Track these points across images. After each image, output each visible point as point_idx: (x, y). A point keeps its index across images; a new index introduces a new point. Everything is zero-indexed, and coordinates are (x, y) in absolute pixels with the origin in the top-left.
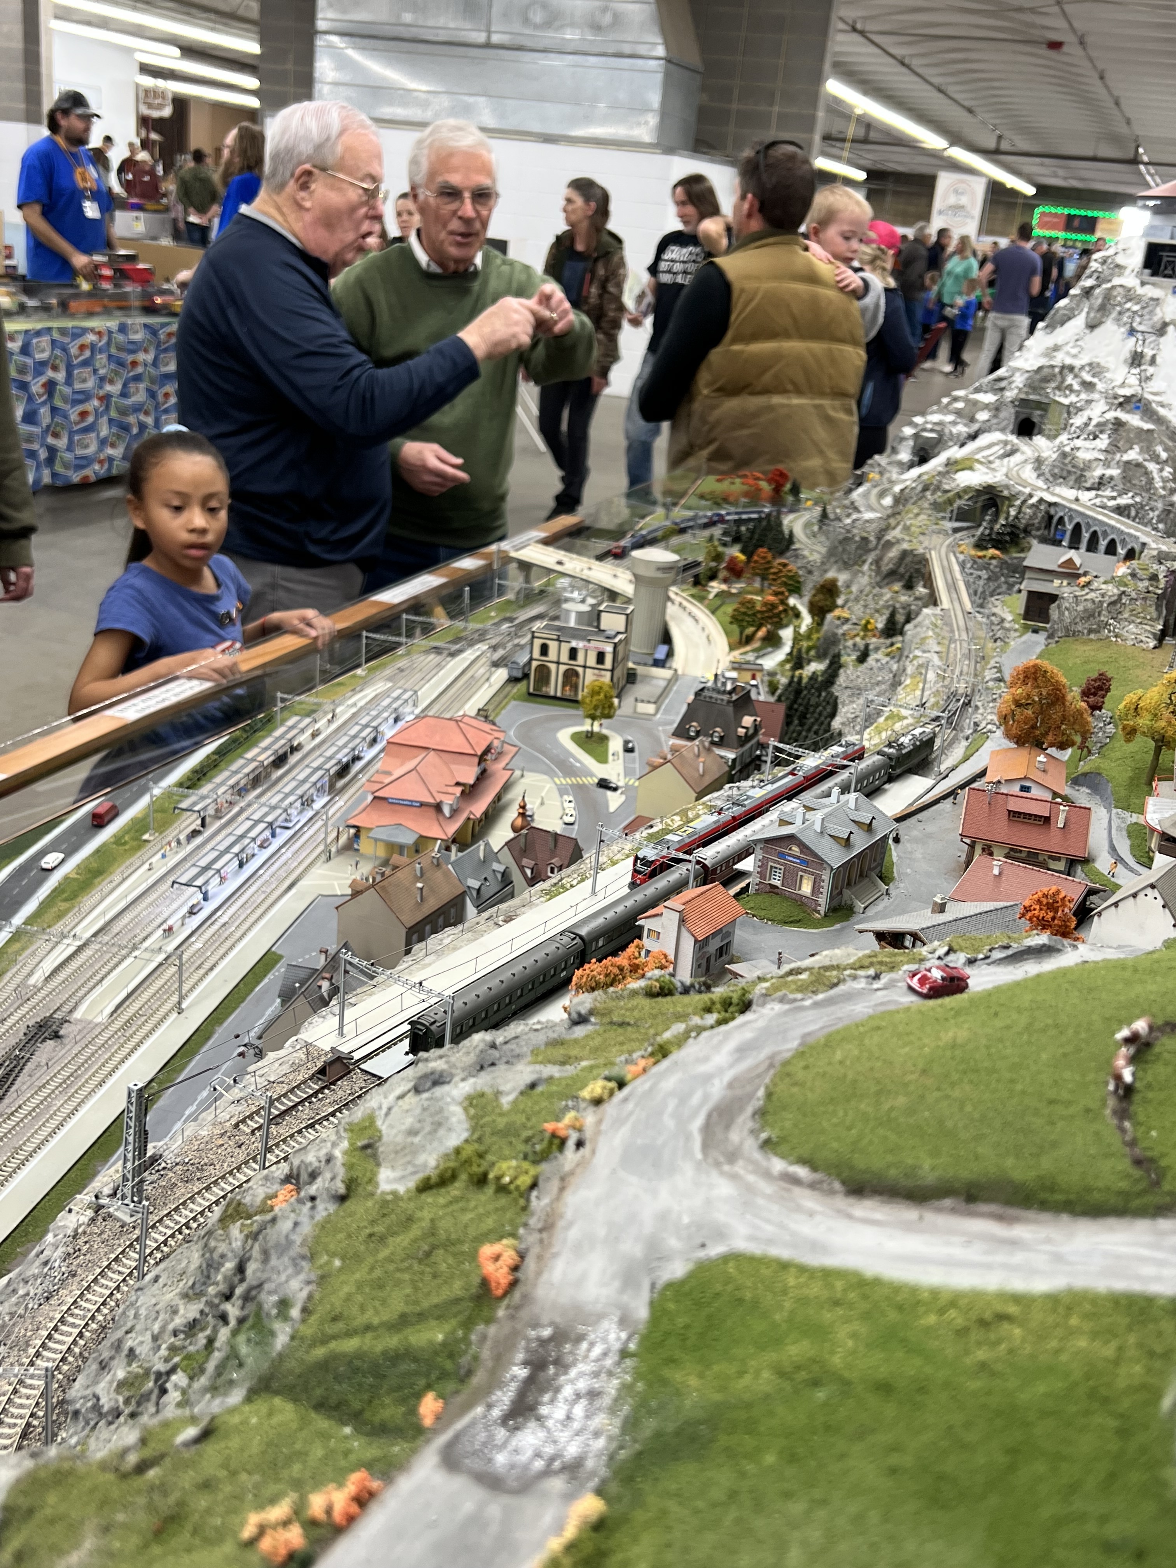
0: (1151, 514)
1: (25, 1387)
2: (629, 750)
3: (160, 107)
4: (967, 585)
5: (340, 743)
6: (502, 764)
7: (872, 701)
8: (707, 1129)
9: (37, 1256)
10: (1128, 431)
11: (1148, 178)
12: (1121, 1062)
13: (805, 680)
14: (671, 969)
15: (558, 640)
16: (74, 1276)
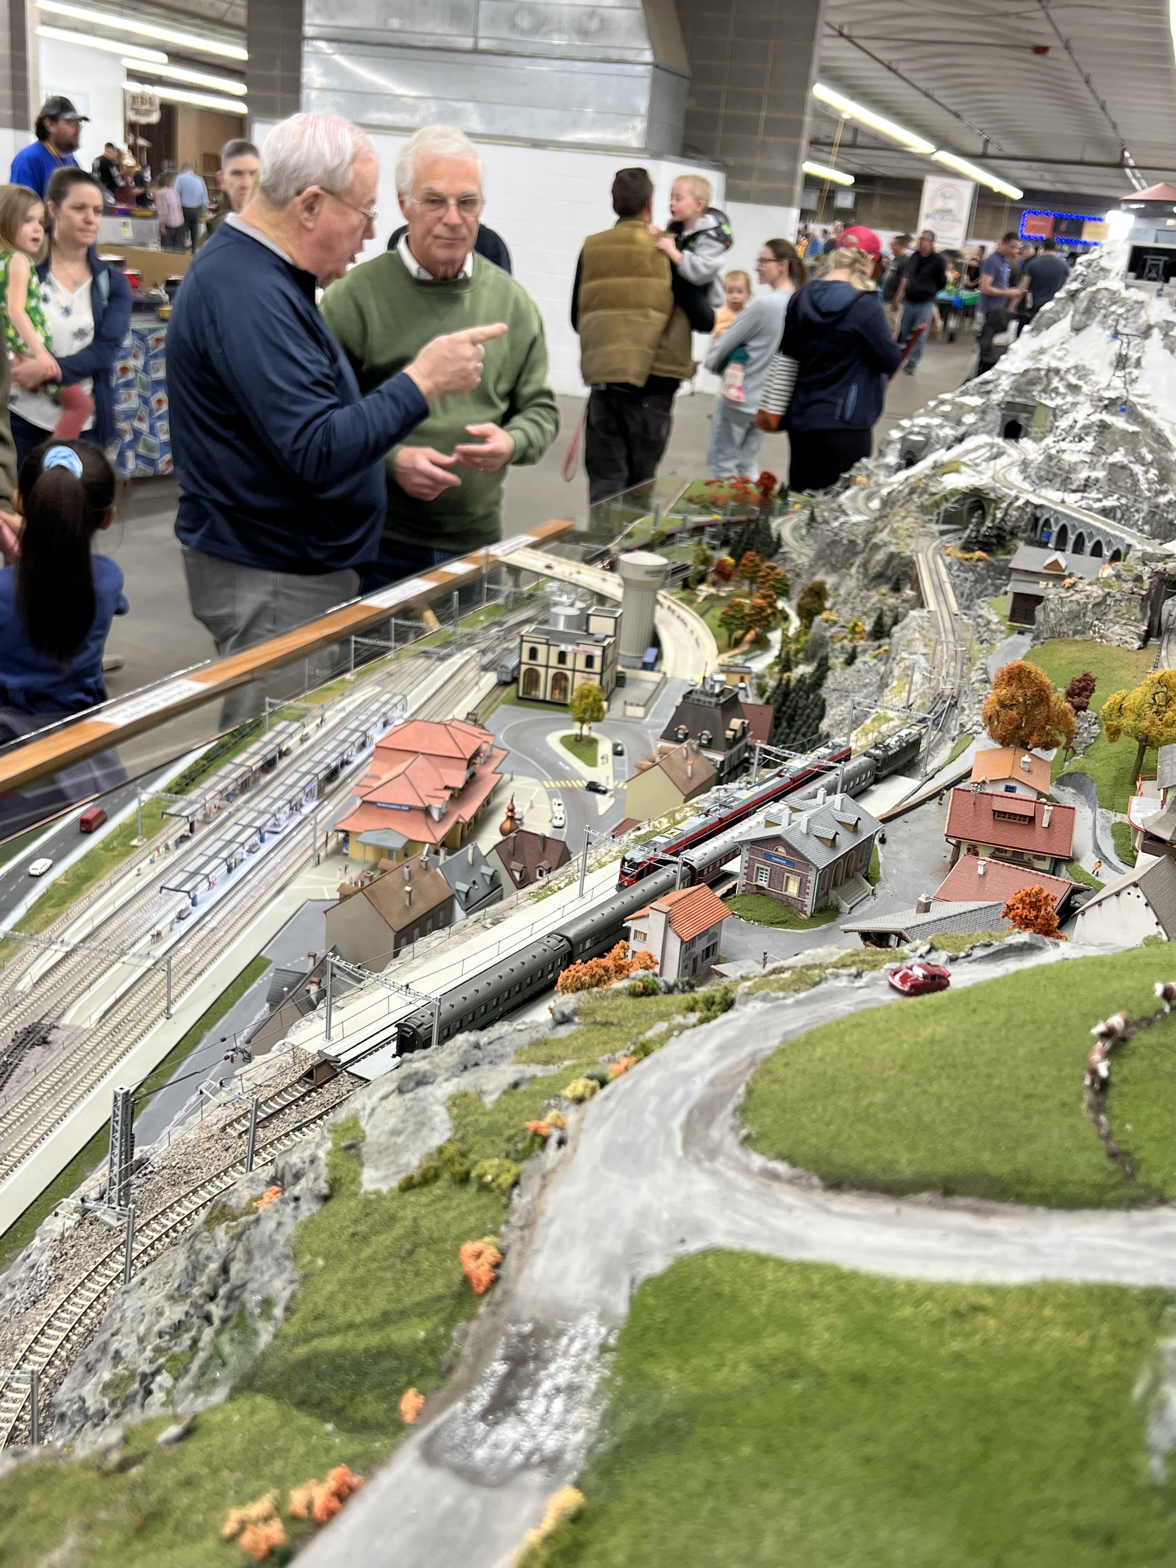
0: (1137, 516)
1: (13, 1391)
2: (618, 753)
3: (148, 113)
4: (954, 586)
5: (329, 747)
6: (491, 768)
7: (859, 704)
8: (688, 1126)
9: (24, 1260)
10: (1114, 433)
11: (1134, 182)
12: (1096, 1057)
13: (793, 683)
14: (657, 970)
15: (547, 644)
16: (61, 1279)
